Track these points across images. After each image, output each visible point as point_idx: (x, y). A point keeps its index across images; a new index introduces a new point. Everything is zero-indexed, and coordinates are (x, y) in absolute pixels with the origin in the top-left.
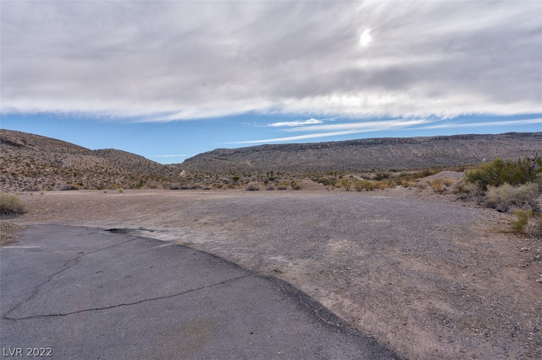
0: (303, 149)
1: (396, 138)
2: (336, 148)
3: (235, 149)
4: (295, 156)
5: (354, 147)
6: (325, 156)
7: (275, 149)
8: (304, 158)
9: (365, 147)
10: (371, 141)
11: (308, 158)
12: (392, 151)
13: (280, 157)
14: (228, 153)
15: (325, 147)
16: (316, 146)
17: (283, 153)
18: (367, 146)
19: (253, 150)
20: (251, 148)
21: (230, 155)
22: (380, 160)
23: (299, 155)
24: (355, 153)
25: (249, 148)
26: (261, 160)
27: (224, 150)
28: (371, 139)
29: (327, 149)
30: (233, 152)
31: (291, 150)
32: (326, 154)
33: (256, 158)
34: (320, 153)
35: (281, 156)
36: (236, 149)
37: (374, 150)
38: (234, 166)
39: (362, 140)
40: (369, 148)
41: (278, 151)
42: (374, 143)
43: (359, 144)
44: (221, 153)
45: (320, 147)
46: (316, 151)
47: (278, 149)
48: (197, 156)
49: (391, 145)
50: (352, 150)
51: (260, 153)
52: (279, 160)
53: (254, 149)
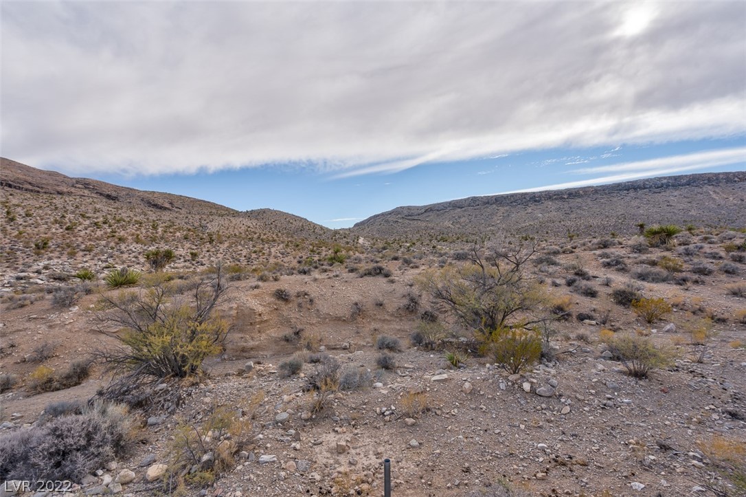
0: (536, 201)
1: (719, 174)
2: (595, 197)
3: (425, 206)
4: (523, 213)
5: (632, 194)
6: (579, 211)
7: (488, 203)
8: (540, 215)
9: (655, 193)
10: (665, 181)
11: (547, 215)
12: (714, 196)
13: (498, 215)
14: (416, 212)
15: (575, 196)
16: (558, 195)
17: (502, 209)
18: (658, 190)
19: (453, 207)
20: (450, 203)
21: (419, 215)
22: (693, 213)
23: (530, 211)
24: (635, 203)
25: (446, 203)
26: (468, 221)
27: (409, 208)
28: (665, 178)
29: (580, 200)
30: (423, 211)
31: (514, 204)
32: (579, 208)
33: (459, 217)
34: (566, 205)
35: (500, 213)
36: (427, 206)
37: (673, 196)
38: (433, 229)
39: (647, 180)
40: (663, 194)
41: (494, 206)
42: (673, 186)
43: (641, 188)
44: (406, 212)
45: (566, 197)
46: (559, 204)
47: (494, 203)
48: (371, 218)
49: (711, 187)
50: (628, 198)
51: (465, 211)
52: (496, 219)
53: (455, 205)
